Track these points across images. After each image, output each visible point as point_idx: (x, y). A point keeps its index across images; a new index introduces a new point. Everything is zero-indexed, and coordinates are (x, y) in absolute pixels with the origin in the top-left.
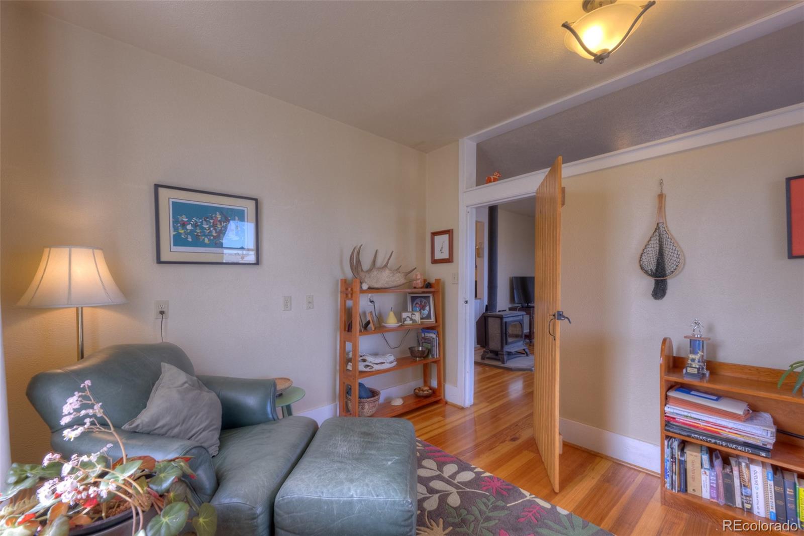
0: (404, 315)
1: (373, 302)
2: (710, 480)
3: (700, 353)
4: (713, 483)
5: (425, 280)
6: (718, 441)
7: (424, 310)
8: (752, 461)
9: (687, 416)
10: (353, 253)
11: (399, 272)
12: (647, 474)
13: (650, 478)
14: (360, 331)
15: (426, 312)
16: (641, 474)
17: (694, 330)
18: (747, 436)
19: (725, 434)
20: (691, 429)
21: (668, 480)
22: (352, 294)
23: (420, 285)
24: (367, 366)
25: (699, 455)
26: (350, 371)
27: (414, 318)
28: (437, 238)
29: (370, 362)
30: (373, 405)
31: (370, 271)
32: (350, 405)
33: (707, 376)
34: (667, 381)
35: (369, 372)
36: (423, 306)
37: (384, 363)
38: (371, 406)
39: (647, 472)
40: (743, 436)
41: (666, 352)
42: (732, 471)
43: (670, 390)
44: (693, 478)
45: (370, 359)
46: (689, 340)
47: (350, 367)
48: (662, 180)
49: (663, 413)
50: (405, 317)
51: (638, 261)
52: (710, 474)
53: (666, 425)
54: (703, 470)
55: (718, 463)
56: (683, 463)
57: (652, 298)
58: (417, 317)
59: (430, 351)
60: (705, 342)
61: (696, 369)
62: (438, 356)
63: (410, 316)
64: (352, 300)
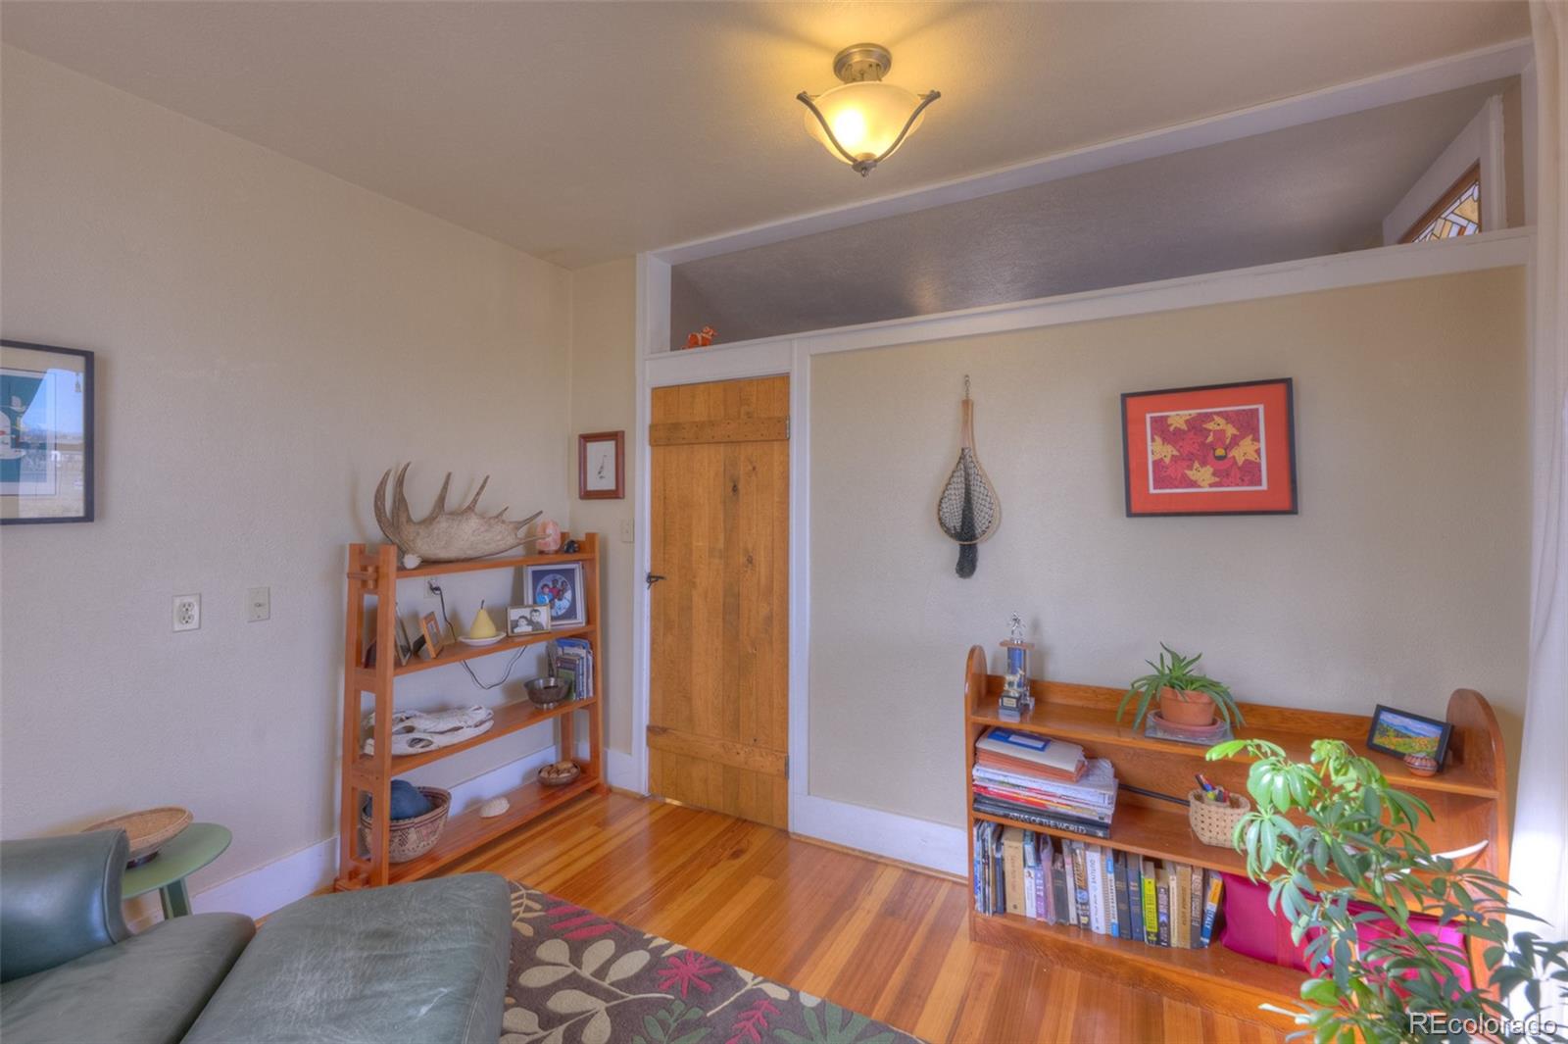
0: (514, 614)
1: (438, 589)
2: (1036, 885)
3: (1021, 672)
4: (1039, 890)
5: (563, 535)
6: (1044, 820)
7: (560, 599)
8: (1087, 846)
9: (1003, 783)
10: (383, 483)
11: (503, 522)
12: (955, 883)
13: (958, 888)
14: (398, 664)
15: (564, 604)
16: (945, 884)
17: (1013, 632)
18: (1081, 808)
19: (1054, 806)
20: (1009, 804)
21: (979, 897)
22: (376, 581)
23: (554, 547)
24: (415, 742)
25: (1021, 845)
26: (372, 756)
27: (536, 618)
28: (592, 447)
29: (425, 731)
30: (429, 830)
31: (430, 520)
32: (369, 839)
33: (1031, 707)
34: (975, 724)
35: (422, 753)
36: (560, 591)
37: (462, 728)
38: (424, 832)
39: (954, 879)
40: (1075, 807)
41: (974, 670)
42: (1063, 866)
43: (981, 738)
44: (1014, 887)
45: (424, 724)
46: (1006, 649)
47: (370, 748)
48: (967, 376)
49: (970, 779)
50: (517, 618)
51: (936, 510)
52: (1036, 875)
53: (976, 801)
54: (1026, 870)
55: (1046, 853)
56: (999, 863)
57: (957, 575)
58: (543, 616)
59: (571, 687)
60: (1028, 652)
61: (1014, 700)
62: (591, 694)
63: (529, 617)
64: (376, 593)
